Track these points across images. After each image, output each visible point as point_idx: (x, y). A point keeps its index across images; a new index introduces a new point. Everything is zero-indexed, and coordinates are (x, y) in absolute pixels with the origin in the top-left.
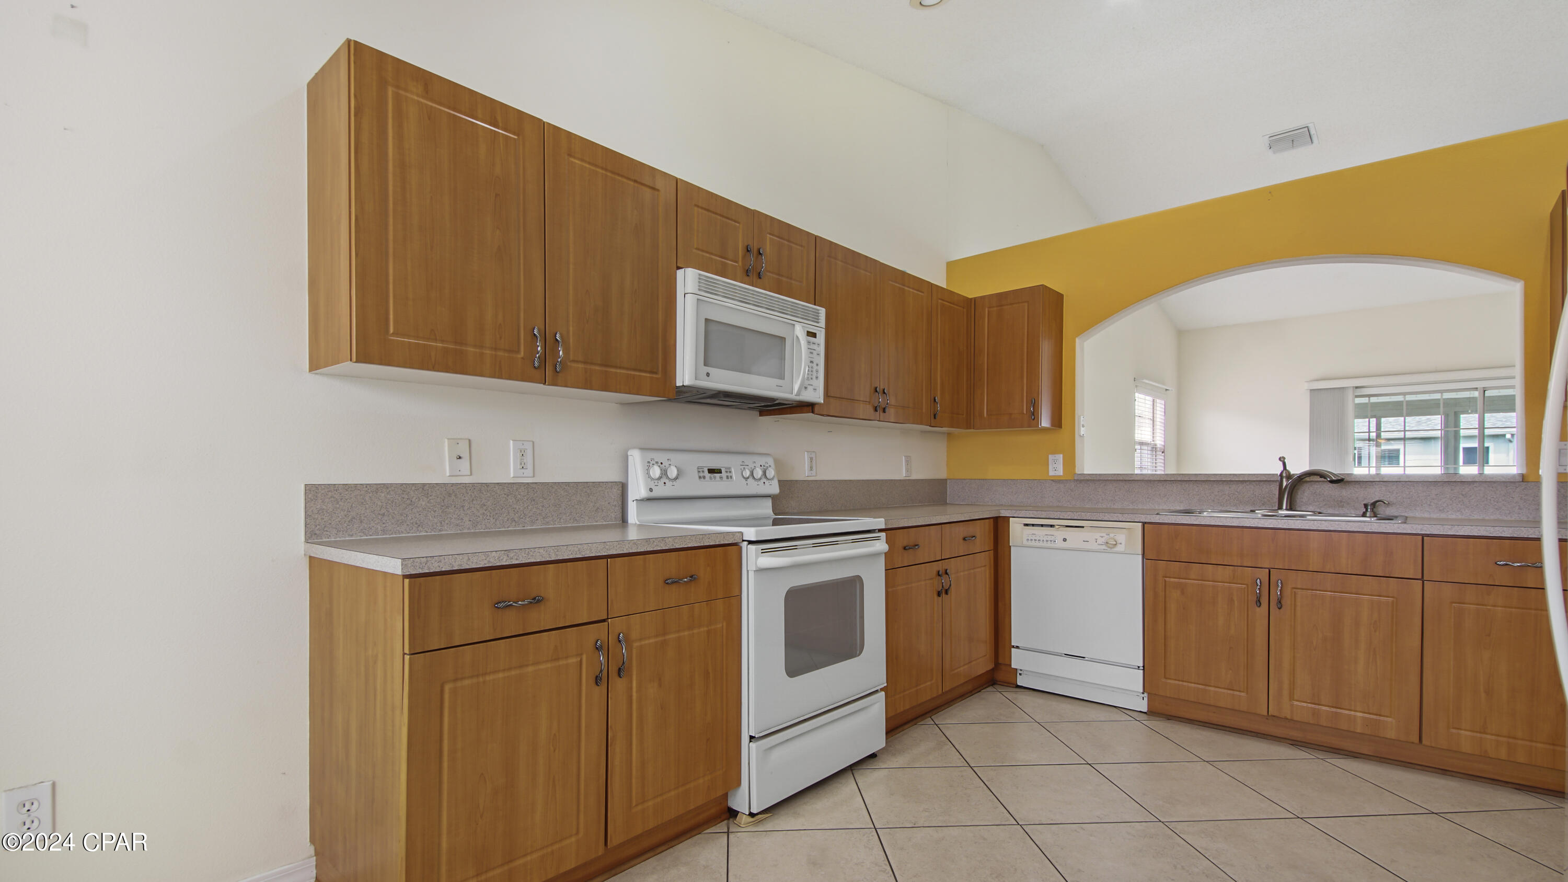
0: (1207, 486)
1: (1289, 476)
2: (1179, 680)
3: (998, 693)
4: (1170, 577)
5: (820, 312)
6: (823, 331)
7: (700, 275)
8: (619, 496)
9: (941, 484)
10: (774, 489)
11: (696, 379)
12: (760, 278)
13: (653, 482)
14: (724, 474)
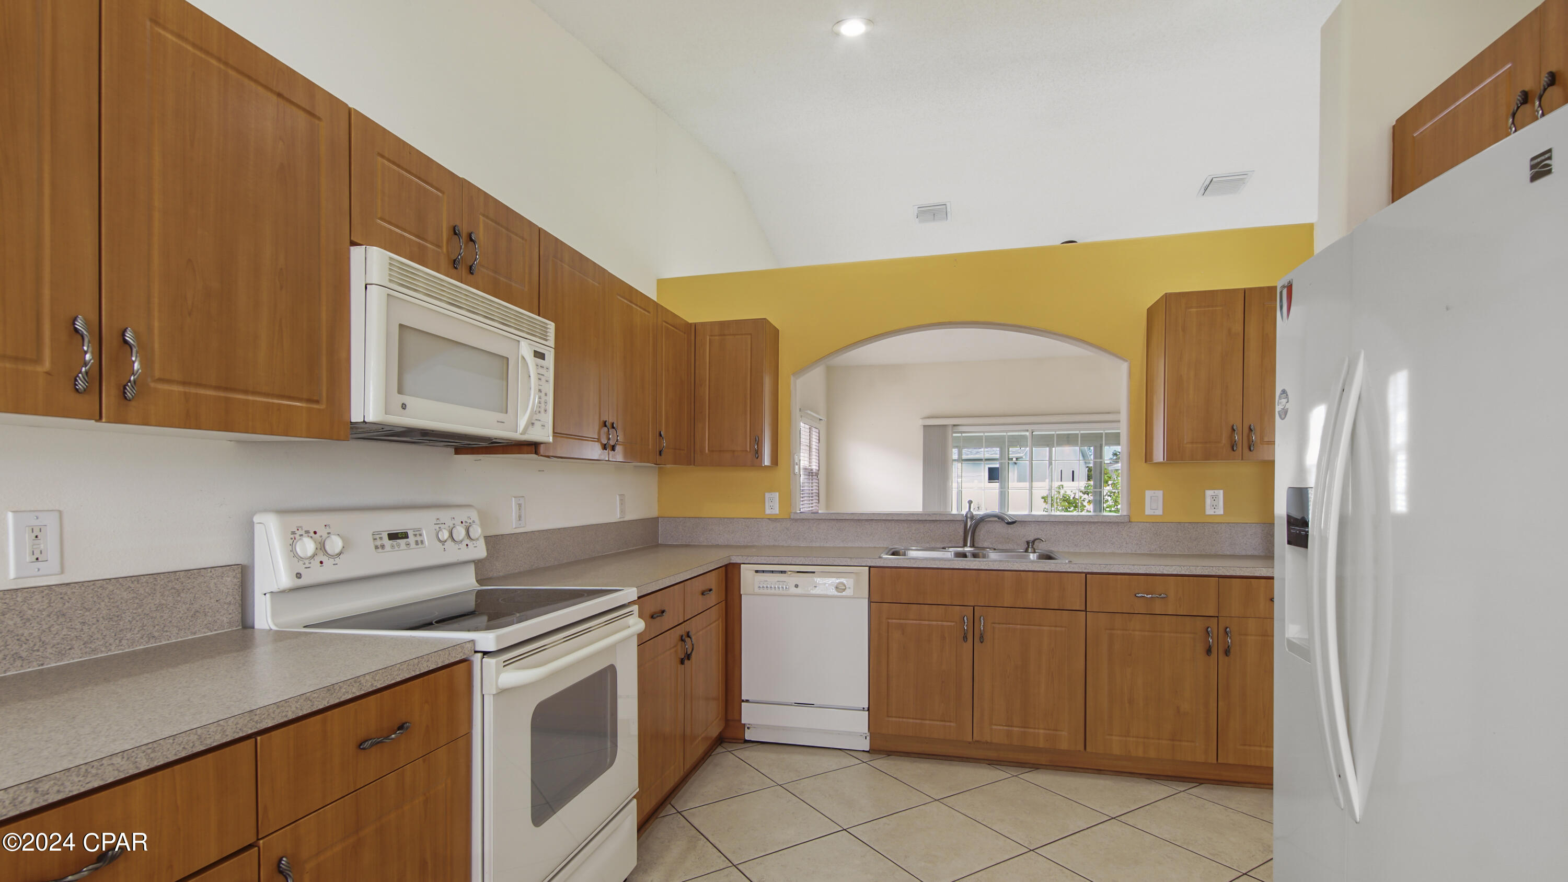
0: (906, 525)
1: (972, 517)
2: (899, 717)
3: (729, 753)
4: (892, 619)
5: (549, 326)
6: (553, 350)
7: (391, 258)
8: (236, 587)
9: (651, 524)
10: (479, 551)
11: (386, 414)
12: (472, 274)
13: (301, 562)
14: (411, 539)
